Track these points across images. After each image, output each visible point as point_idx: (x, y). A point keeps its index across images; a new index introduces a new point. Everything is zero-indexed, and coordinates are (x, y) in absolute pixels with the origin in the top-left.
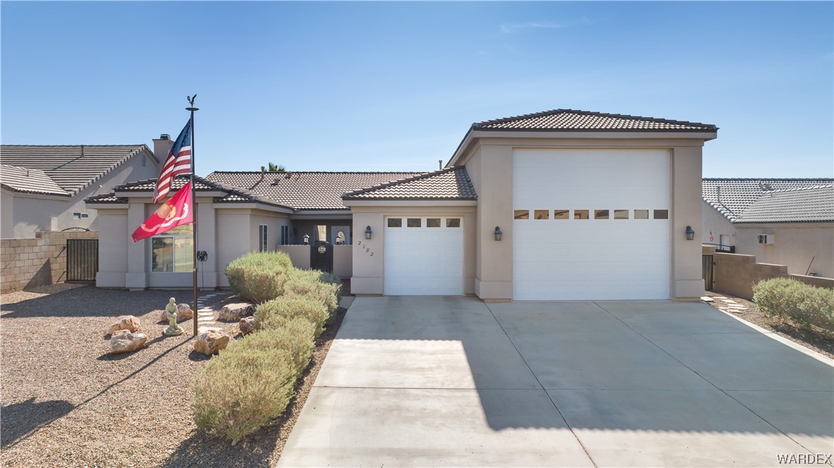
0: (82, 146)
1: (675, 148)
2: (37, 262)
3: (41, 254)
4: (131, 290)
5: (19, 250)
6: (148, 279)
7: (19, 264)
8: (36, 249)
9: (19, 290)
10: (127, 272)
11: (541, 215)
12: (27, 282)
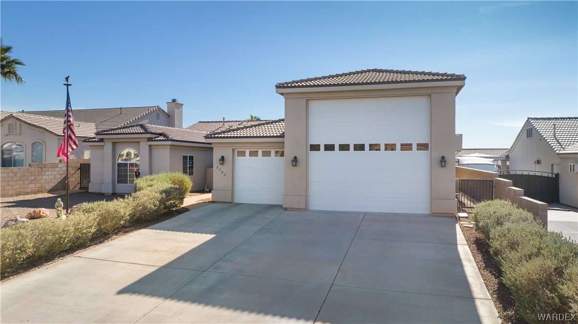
0: (121, 108)
1: (432, 95)
2: (58, 176)
3: (60, 172)
4: (105, 194)
5: (45, 169)
6: (114, 188)
7: (44, 177)
8: (57, 169)
9: (45, 193)
10: (103, 183)
11: (329, 148)
12: (51, 188)
